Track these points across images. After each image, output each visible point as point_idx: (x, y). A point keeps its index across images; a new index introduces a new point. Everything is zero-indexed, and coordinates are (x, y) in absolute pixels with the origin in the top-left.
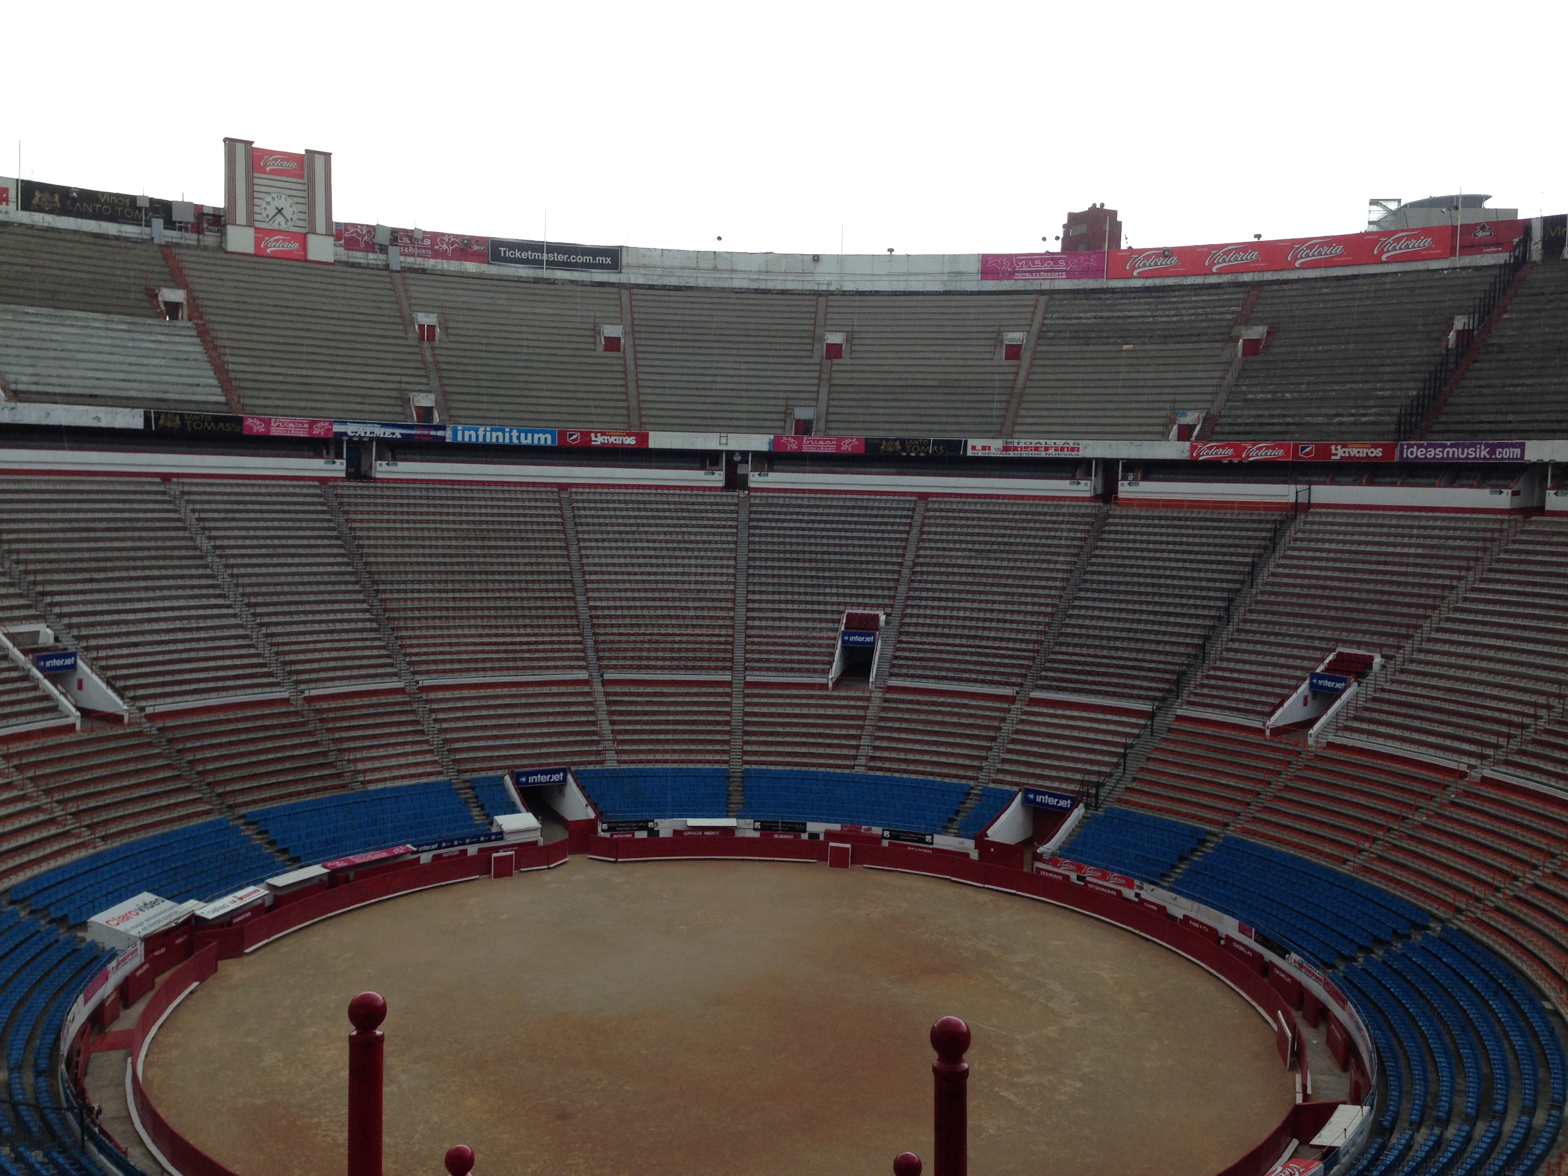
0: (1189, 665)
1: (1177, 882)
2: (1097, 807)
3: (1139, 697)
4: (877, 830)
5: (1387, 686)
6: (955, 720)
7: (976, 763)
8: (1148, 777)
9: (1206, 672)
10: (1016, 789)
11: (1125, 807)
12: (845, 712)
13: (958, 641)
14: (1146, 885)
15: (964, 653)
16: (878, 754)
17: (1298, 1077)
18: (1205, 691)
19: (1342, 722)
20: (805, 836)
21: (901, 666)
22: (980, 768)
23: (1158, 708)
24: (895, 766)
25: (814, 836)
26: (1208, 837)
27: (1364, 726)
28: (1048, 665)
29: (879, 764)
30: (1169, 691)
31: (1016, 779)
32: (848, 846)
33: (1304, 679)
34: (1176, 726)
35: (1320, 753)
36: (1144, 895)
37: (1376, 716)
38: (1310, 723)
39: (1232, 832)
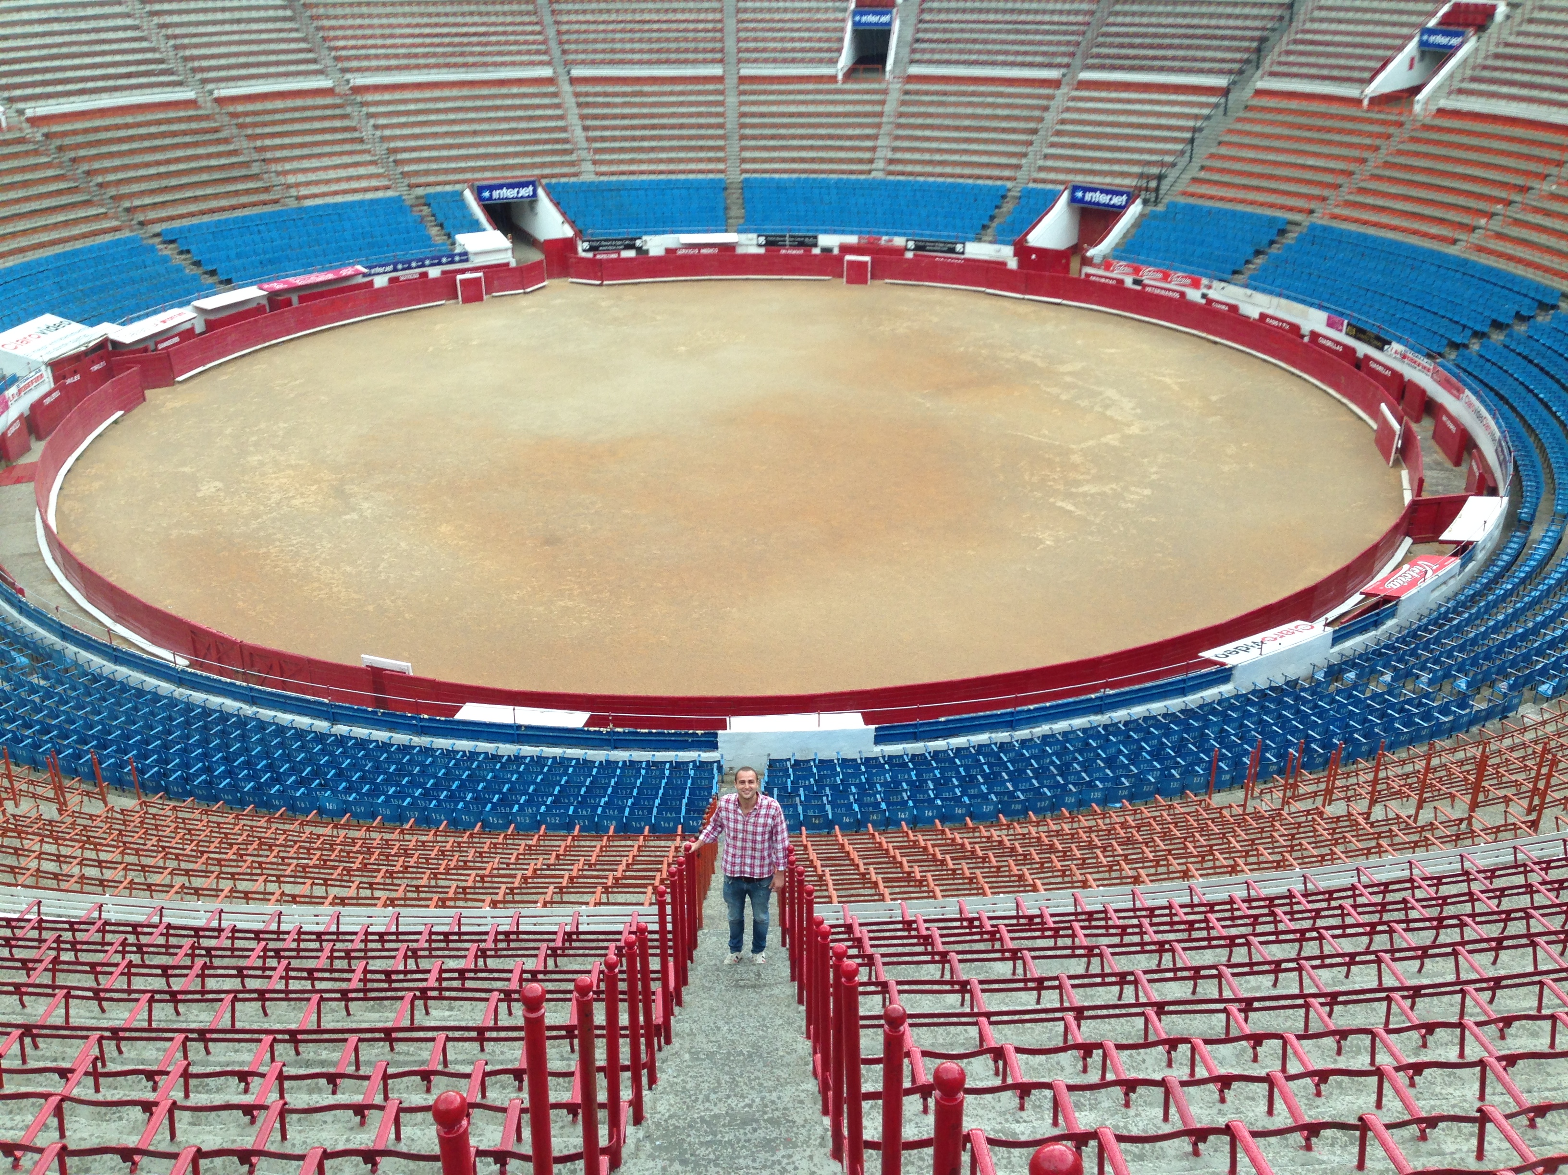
0: (1273, 30)
1: (1252, 278)
2: (1156, 202)
3: (1210, 71)
4: (899, 241)
5: (1512, 39)
6: (988, 111)
7: (1013, 161)
8: (1218, 164)
9: (1293, 37)
10: (1062, 187)
11: (1191, 201)
12: (859, 108)
13: (992, 17)
14: (1216, 284)
15: (999, 31)
16: (899, 155)
18: (1292, 58)
19: (1456, 85)
20: (816, 251)
21: (923, 51)
22: (1018, 167)
23: (1234, 83)
24: (918, 168)
25: (827, 250)
26: (1289, 227)
27: (1483, 87)
28: (1101, 40)
29: (900, 168)
30: (1247, 61)
31: (1061, 177)
32: (867, 259)
33: (1410, 38)
34: (1256, 102)
35: (1428, 121)
36: (1212, 294)
37: (1497, 74)
38: (1416, 90)
39: (1318, 219)
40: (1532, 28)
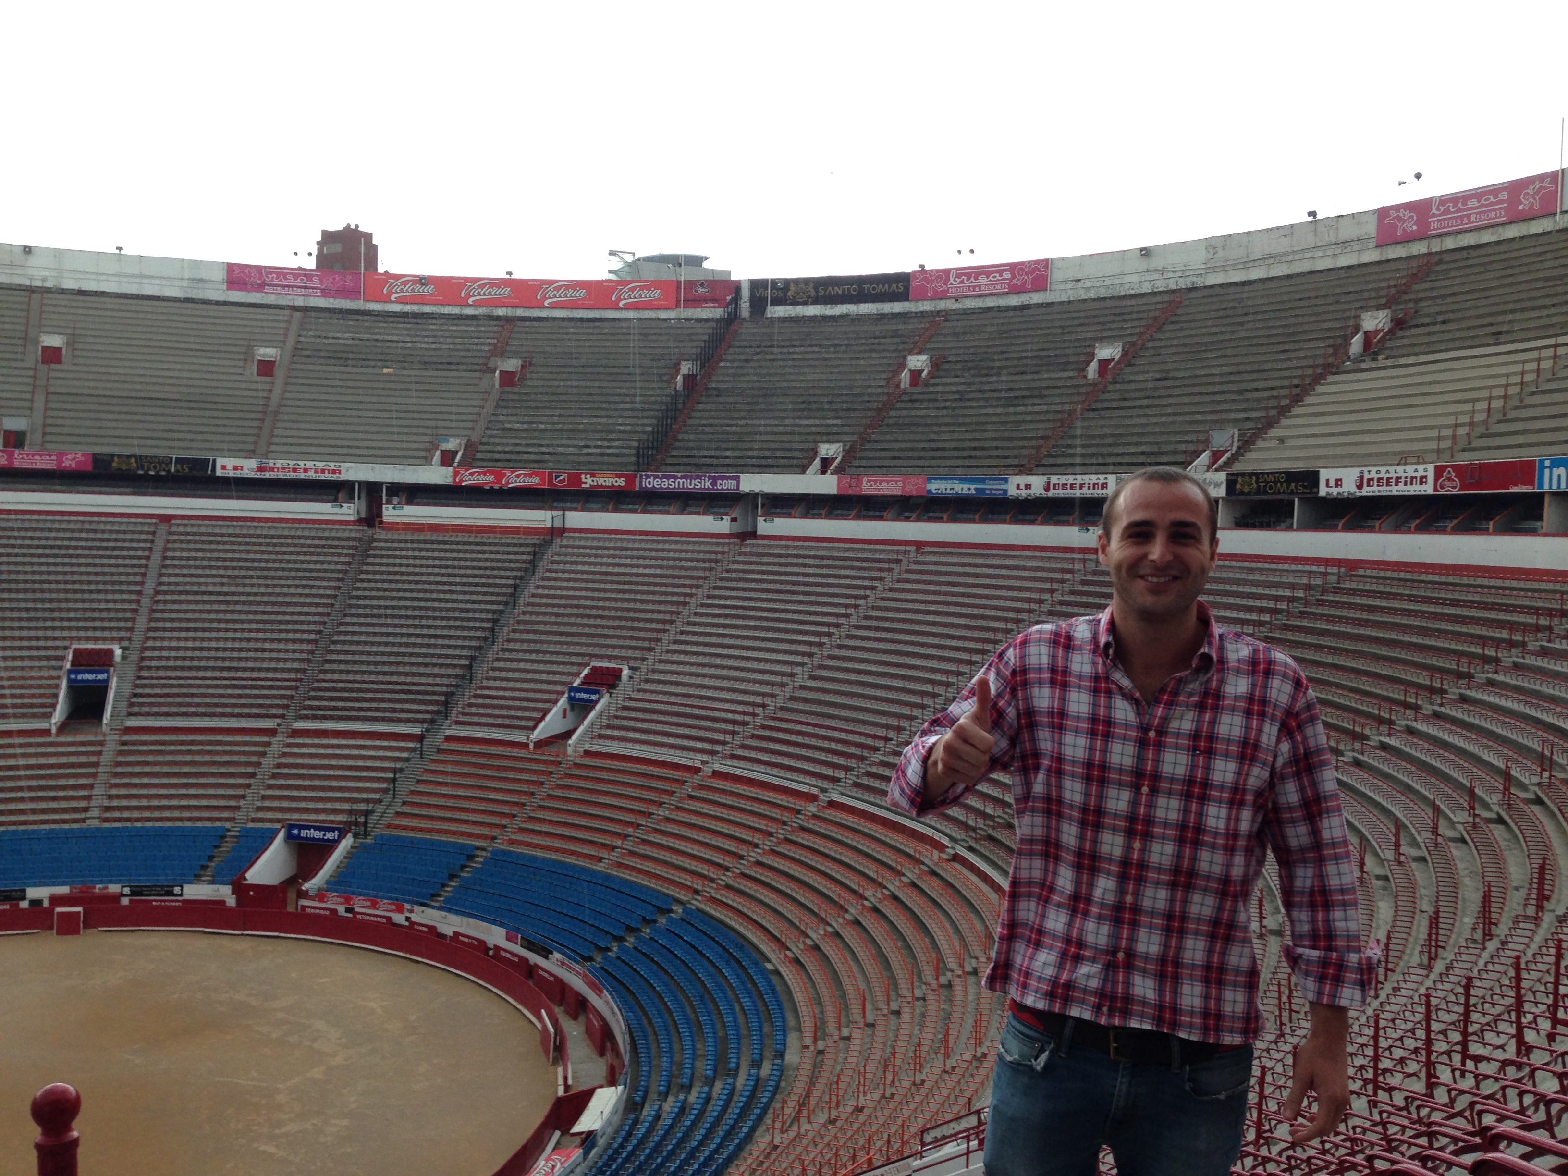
0: (457, 686)
1: (447, 900)
2: (366, 836)
3: (408, 720)
4: (114, 888)
5: (634, 695)
6: (207, 758)
7: (232, 803)
8: (417, 799)
9: (473, 692)
10: (278, 826)
11: (395, 833)
12: (73, 759)
13: (209, 674)
14: (417, 908)
15: (217, 686)
16: (115, 803)
17: (560, 1070)
18: (473, 710)
19: (597, 731)
20: (24, 905)
21: (142, 705)
22: (238, 808)
23: (428, 730)
24: (136, 814)
25: (36, 903)
26: (479, 853)
27: (616, 733)
28: (312, 693)
29: (117, 814)
30: (437, 712)
31: (279, 816)
32: (79, 909)
33: (563, 693)
34: (445, 746)
35: (579, 761)
36: (415, 918)
37: (625, 723)
38: (568, 734)
39: (498, 845)
40: (647, 686)
